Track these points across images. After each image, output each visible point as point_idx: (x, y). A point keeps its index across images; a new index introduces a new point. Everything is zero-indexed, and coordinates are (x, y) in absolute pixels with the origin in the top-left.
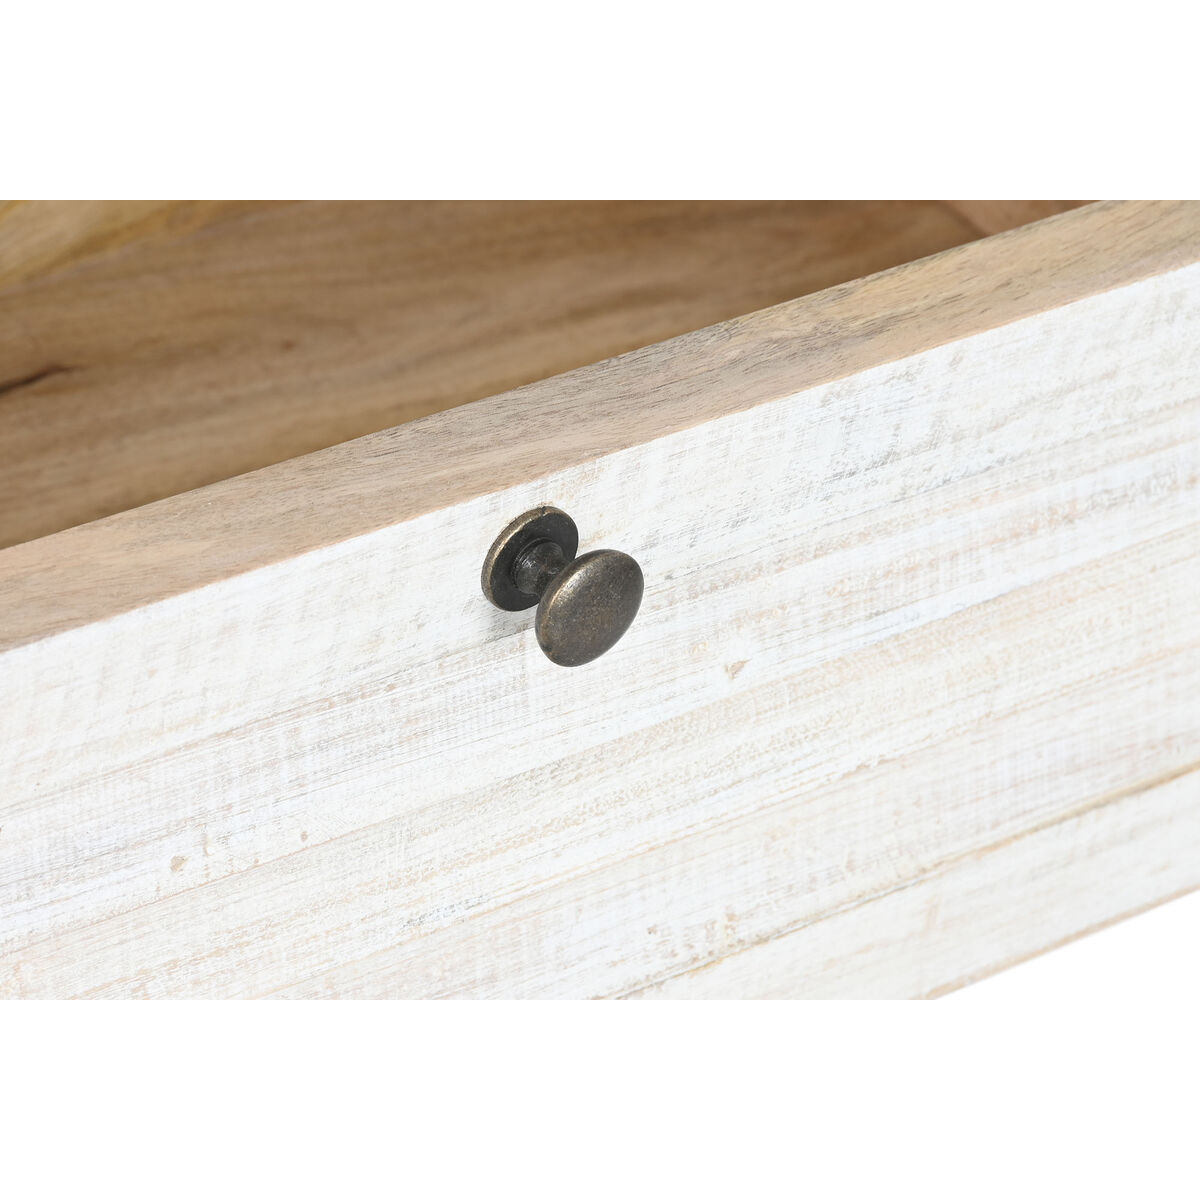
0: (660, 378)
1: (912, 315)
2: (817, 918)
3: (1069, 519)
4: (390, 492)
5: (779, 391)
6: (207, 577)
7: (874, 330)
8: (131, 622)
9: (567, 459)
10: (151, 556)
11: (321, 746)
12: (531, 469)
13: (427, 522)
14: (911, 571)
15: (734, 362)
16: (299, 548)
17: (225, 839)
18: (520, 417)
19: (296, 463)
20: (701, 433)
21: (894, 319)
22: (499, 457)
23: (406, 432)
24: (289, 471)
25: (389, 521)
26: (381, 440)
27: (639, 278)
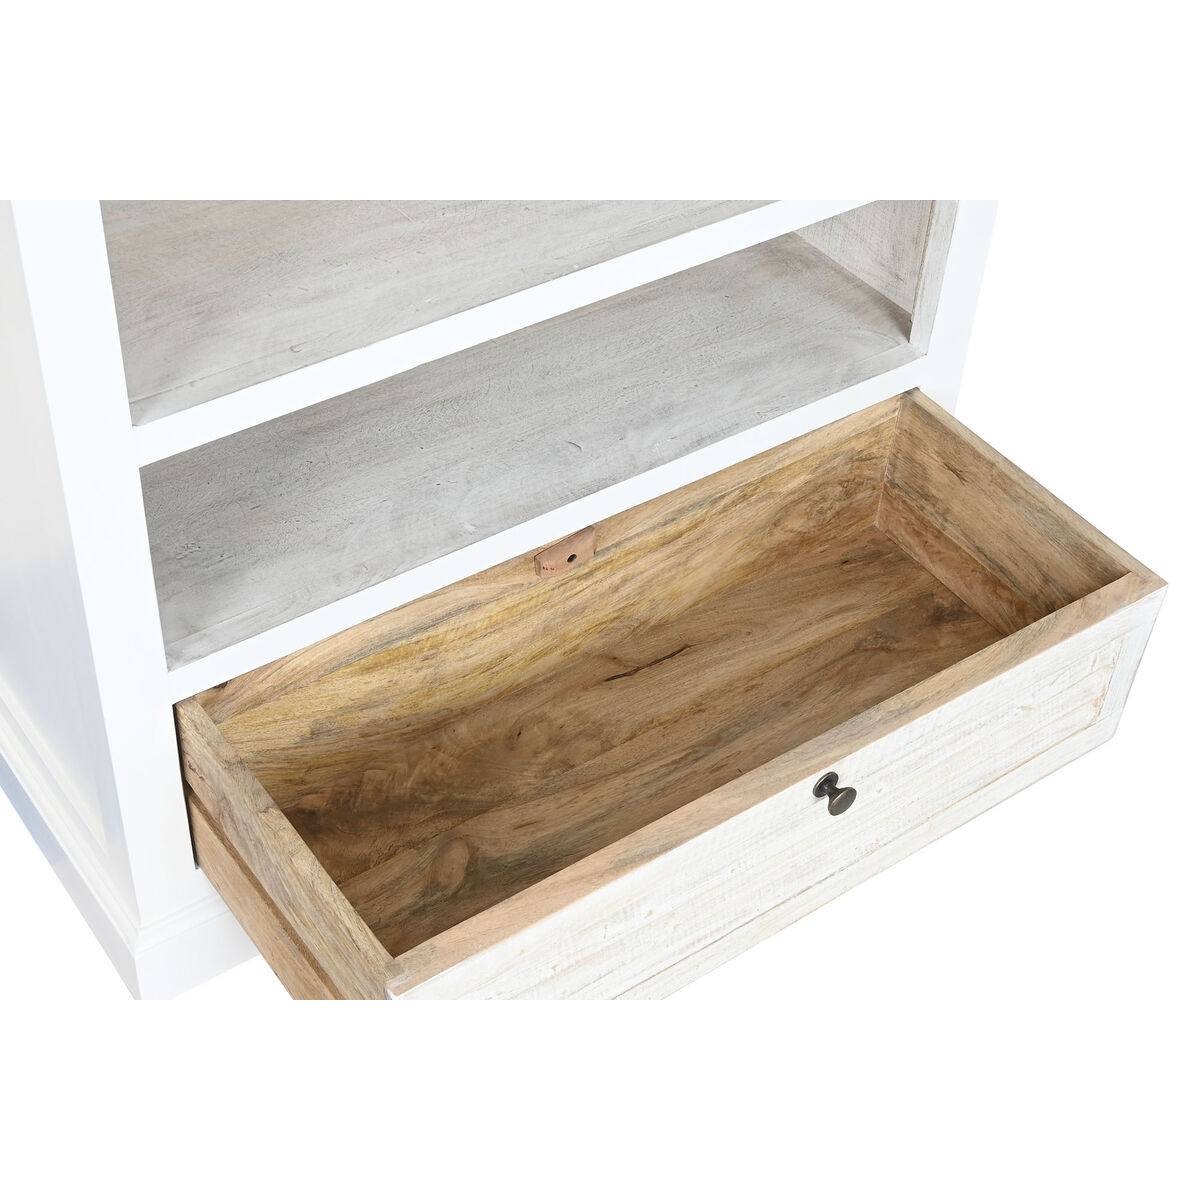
0: (860, 728)
1: (927, 699)
2: (900, 835)
3: (969, 734)
4: (788, 776)
5: (893, 729)
6: (741, 810)
7: (917, 706)
8: (721, 827)
9: (835, 759)
10: (726, 804)
11: (770, 835)
12: (826, 764)
13: (799, 785)
14: (926, 756)
15: (880, 720)
16: (764, 797)
17: (745, 862)
18: (822, 745)
19: (762, 767)
20: (871, 746)
21: (923, 701)
22: (816, 761)
23: (792, 753)
24: (760, 770)
25: (788, 787)
26: (785, 757)
27: (844, 603)
